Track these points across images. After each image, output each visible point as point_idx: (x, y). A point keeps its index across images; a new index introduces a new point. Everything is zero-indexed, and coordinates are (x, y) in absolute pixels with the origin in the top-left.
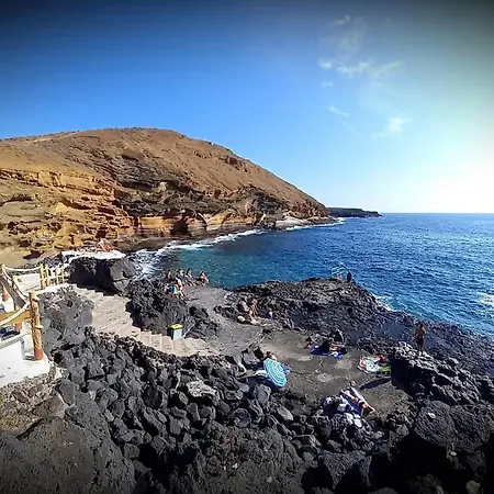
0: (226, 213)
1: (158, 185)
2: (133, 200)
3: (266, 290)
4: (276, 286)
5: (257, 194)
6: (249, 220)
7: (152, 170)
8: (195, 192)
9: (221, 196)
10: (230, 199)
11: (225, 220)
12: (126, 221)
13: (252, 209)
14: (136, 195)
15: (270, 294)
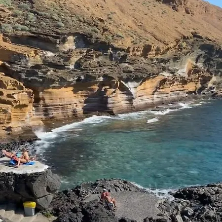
0: (158, 79)
1: (64, 41)
2: (30, 65)
3: (204, 195)
4: (217, 192)
5: (202, 47)
6: (191, 87)
7: (55, 17)
8: (115, 50)
9: (152, 54)
10: (165, 57)
11: (157, 88)
12: (22, 96)
13: (195, 70)
14: (33, 57)
15: (210, 202)
